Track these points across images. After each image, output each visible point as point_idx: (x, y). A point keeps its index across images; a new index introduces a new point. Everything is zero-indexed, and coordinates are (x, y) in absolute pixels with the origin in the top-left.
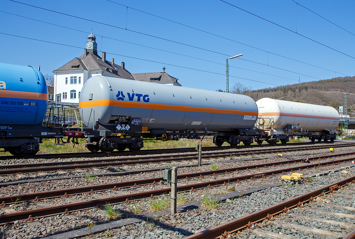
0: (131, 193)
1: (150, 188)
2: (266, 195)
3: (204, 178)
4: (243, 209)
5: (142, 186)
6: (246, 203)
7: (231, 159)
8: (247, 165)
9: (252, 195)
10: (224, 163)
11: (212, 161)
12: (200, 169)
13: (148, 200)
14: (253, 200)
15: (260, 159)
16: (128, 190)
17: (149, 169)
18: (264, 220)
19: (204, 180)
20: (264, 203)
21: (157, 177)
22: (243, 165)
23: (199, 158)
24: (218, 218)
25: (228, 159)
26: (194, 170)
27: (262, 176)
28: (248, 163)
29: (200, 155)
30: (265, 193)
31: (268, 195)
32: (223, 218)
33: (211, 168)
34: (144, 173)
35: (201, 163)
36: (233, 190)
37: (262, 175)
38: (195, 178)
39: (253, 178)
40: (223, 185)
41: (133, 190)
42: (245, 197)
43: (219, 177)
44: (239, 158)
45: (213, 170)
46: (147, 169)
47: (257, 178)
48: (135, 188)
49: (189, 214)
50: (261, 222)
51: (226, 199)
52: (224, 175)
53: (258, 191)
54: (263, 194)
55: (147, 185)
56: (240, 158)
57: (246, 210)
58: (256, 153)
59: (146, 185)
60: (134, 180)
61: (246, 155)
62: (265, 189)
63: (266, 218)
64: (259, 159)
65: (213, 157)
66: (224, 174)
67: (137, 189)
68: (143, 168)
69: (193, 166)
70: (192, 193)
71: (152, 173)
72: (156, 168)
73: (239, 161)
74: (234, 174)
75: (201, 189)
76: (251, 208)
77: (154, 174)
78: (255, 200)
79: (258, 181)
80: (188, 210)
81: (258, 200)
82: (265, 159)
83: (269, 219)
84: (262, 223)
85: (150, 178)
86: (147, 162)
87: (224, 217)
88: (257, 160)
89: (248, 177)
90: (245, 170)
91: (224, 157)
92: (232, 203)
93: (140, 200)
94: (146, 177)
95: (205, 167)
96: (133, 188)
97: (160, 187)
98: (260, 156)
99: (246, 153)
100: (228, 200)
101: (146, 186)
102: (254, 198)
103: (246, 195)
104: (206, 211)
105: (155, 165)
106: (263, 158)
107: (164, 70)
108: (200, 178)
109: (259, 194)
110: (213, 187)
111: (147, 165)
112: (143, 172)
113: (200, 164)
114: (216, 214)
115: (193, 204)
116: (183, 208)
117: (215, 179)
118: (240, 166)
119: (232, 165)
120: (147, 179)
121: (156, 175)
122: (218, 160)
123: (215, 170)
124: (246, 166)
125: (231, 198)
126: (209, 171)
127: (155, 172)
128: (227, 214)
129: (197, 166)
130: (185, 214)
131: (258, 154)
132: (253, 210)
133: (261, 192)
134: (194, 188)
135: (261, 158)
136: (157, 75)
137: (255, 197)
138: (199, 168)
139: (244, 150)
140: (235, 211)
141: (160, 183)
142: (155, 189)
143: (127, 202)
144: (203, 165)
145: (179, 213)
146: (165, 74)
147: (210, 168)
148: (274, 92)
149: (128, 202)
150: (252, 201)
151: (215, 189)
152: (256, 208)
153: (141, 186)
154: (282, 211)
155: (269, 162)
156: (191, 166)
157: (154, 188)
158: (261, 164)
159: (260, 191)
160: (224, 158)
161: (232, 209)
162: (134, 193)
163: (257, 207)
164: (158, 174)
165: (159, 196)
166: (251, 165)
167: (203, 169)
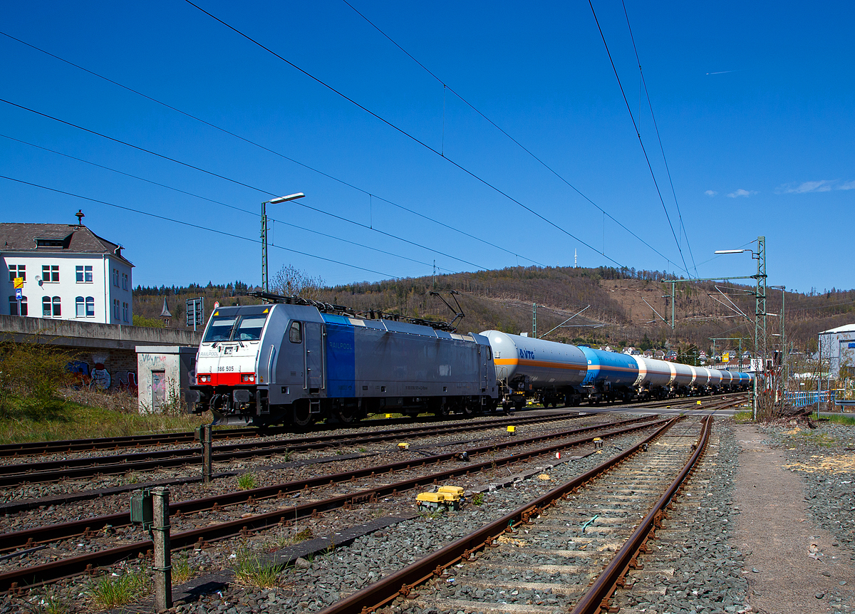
0: (19, 565)
1: (78, 549)
2: (387, 540)
3: (225, 511)
4: (340, 579)
5: (52, 542)
6: (347, 566)
7: (287, 460)
8: (328, 473)
9: (355, 545)
10: (272, 471)
11: (239, 466)
12: (211, 488)
13: (80, 579)
14: (360, 555)
15: (358, 458)
16: (10, 558)
17: (66, 497)
18: (395, 598)
19: (226, 516)
20: (387, 560)
21: (91, 516)
22: (319, 473)
23: (207, 460)
24: (285, 606)
25: (279, 459)
26: (195, 491)
27: (369, 497)
28: (330, 467)
29: (207, 451)
30: (385, 538)
31: (393, 542)
32: (295, 605)
33: (239, 484)
34: (51, 508)
35: (210, 472)
36: (308, 534)
37: (369, 494)
38: (200, 513)
39: (349, 503)
40: (280, 524)
41: (24, 557)
42: (341, 550)
43: (265, 506)
44: (307, 456)
45: (245, 490)
46: (60, 497)
47: (358, 503)
48: (30, 552)
49: (207, 606)
50: (389, 603)
51: (295, 560)
52: (274, 501)
53: (369, 534)
54: (381, 539)
55: (66, 539)
56: (309, 455)
57: (348, 581)
58: (346, 444)
59: (62, 540)
60: (25, 530)
61: (322, 447)
62: (384, 528)
63: (398, 593)
64: (355, 458)
65: (239, 456)
66: (275, 498)
67: (37, 553)
68: (46, 495)
69: (189, 482)
70: (200, 552)
71: (75, 507)
72: (85, 492)
73: (308, 463)
74: (299, 496)
75: (225, 539)
76: (360, 574)
77: (80, 507)
78: (366, 556)
79: (363, 509)
80: (202, 596)
81: (371, 554)
82: (368, 456)
83: (406, 596)
84: (393, 606)
85: (73, 521)
86: (55, 478)
87: (298, 602)
88: (350, 459)
89: (339, 503)
90: (326, 486)
91: (268, 454)
92: (311, 567)
93: (55, 582)
94: (59, 518)
95: (223, 482)
96: (23, 550)
97: (106, 542)
98: (355, 450)
99: (321, 443)
100: (300, 561)
101: (65, 542)
102: (360, 550)
103: (341, 545)
104: (252, 592)
105: (80, 483)
106: (364, 454)
107: (80, 220)
108: (214, 511)
109: (372, 541)
110: (254, 532)
111: (55, 485)
112: (47, 504)
113: (210, 476)
114: (278, 599)
115: (214, 580)
116: (187, 592)
117: (254, 511)
118: (312, 477)
119: (292, 474)
120: (62, 523)
121: (87, 510)
122: (253, 463)
123: (251, 489)
124: (325, 475)
125: (307, 556)
126: (234, 492)
127: (83, 502)
128: (303, 594)
129: (202, 481)
130: (197, 606)
131: (352, 444)
132: (365, 580)
133: (376, 536)
134: (204, 539)
135: (361, 455)
136: (58, 232)
137: (362, 549)
138: (208, 485)
139: (314, 436)
140: (323, 586)
141: (105, 531)
142: (91, 548)
143: (17, 591)
144: (216, 478)
145: (181, 604)
146: (83, 229)
147: (235, 486)
148: (375, 295)
149: (20, 592)
150: (359, 558)
151: (259, 536)
152: (371, 574)
153: (47, 543)
154: (432, 574)
155: (380, 462)
156: (185, 482)
157: (89, 546)
158: (362, 467)
159: (372, 534)
160: (267, 458)
161: (314, 583)
162: (30, 564)
163: (372, 571)
164: (93, 508)
165: (111, 566)
166: (337, 473)
167: (218, 488)
